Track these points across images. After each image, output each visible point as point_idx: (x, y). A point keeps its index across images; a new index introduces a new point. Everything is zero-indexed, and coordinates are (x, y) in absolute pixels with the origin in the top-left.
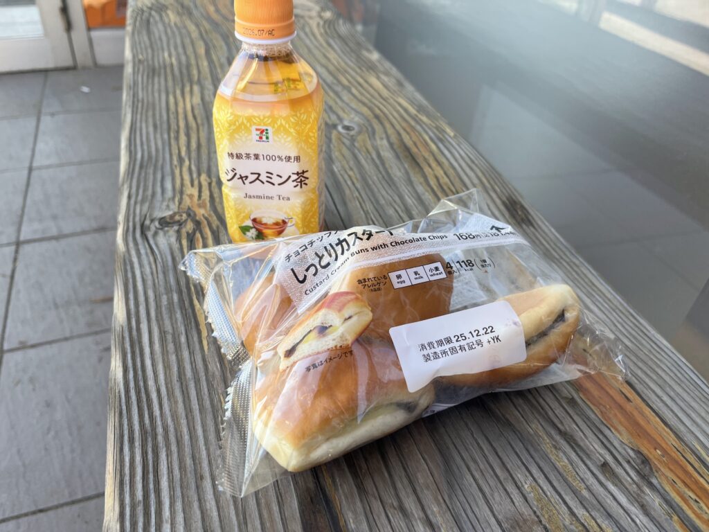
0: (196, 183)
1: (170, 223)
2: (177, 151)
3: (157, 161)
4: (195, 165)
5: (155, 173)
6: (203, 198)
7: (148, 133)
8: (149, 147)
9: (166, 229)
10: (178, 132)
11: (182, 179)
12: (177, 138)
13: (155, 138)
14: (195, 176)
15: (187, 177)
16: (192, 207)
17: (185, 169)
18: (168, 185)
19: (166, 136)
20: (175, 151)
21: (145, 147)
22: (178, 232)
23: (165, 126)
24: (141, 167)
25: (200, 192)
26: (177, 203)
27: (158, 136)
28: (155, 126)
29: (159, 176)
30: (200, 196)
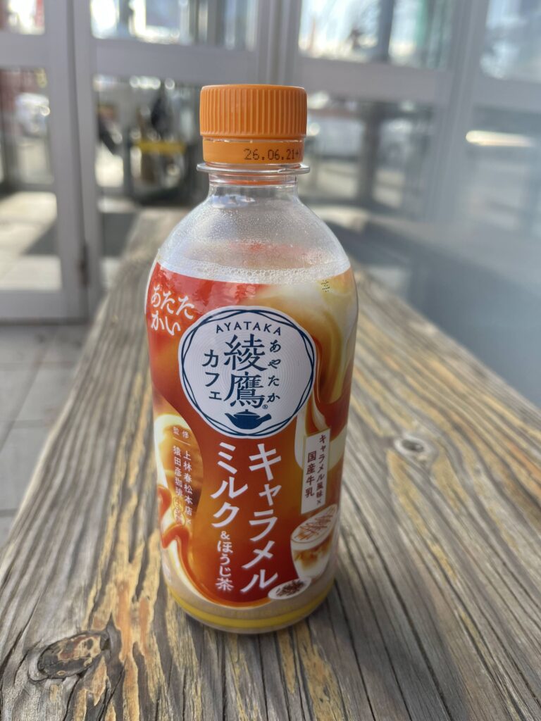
0: (139, 551)
1: (60, 666)
2: (122, 475)
3: (84, 492)
4: (146, 508)
5: (72, 521)
6: (144, 594)
7: (86, 436)
8: (80, 462)
9: (49, 683)
10: (133, 436)
11: (116, 540)
12: (129, 449)
13: (95, 446)
14: (141, 533)
15: (125, 536)
16: (118, 618)
17: (127, 516)
18: (87, 555)
19: (112, 443)
20: (120, 475)
21: (74, 463)
22: (71, 697)
23: (117, 424)
24: (54, 505)
25: (142, 577)
26: (91, 605)
27: (101, 441)
28: (101, 425)
29: (77, 529)
30: (139, 589)
